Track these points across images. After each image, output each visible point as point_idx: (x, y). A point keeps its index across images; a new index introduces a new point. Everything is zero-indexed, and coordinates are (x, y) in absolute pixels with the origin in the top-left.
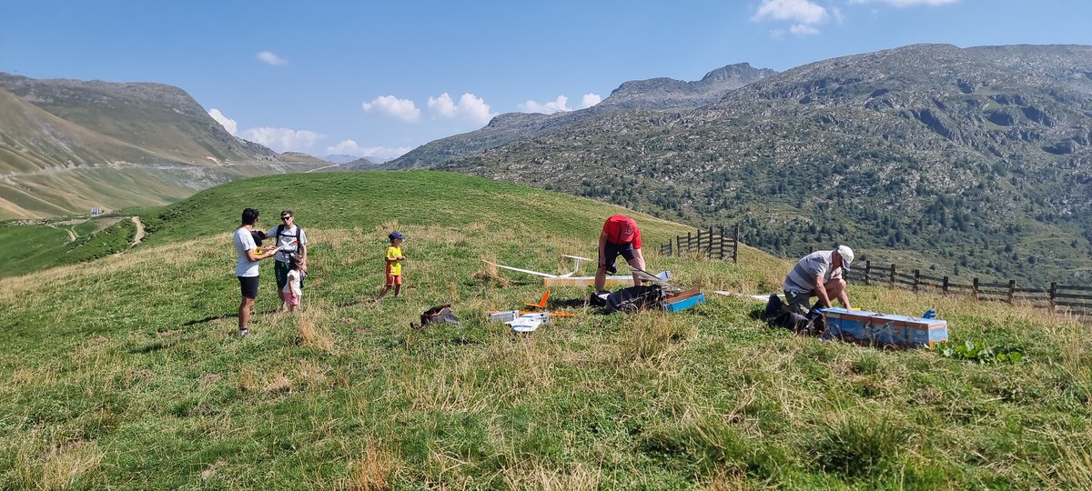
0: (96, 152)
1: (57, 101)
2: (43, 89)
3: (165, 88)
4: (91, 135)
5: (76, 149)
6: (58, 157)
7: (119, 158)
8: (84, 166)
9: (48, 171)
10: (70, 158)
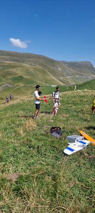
0: (75, 74)
1: (70, 65)
2: (68, 63)
3: (87, 62)
4: (74, 71)
5: (72, 73)
6: (69, 75)
7: (78, 75)
8: (72, 76)
9: (67, 77)
10: (71, 75)
